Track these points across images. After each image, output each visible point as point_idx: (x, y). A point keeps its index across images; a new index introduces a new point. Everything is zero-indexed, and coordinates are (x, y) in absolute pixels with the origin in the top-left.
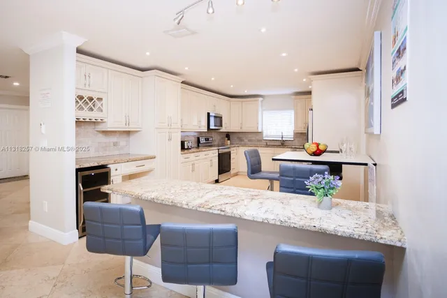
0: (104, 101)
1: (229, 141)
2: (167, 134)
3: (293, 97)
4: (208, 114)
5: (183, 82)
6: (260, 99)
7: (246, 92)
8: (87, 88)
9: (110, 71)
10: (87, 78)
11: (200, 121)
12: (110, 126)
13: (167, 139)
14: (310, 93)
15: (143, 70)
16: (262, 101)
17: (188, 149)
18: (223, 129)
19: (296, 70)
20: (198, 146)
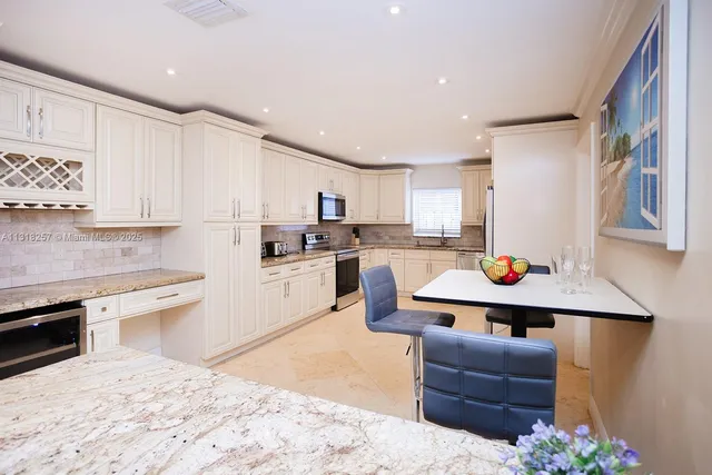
0: (85, 169)
1: (357, 241)
2: (232, 232)
3: (460, 168)
4: (320, 194)
5: (265, 138)
6: (409, 171)
7: (384, 160)
8: (37, 138)
9: (99, 108)
10: (36, 117)
11: (304, 208)
12: (101, 218)
13: (232, 240)
14: (488, 161)
15: (181, 111)
16: (411, 175)
17: (281, 255)
18: (348, 220)
19: (465, 117)
20: (304, 248)
